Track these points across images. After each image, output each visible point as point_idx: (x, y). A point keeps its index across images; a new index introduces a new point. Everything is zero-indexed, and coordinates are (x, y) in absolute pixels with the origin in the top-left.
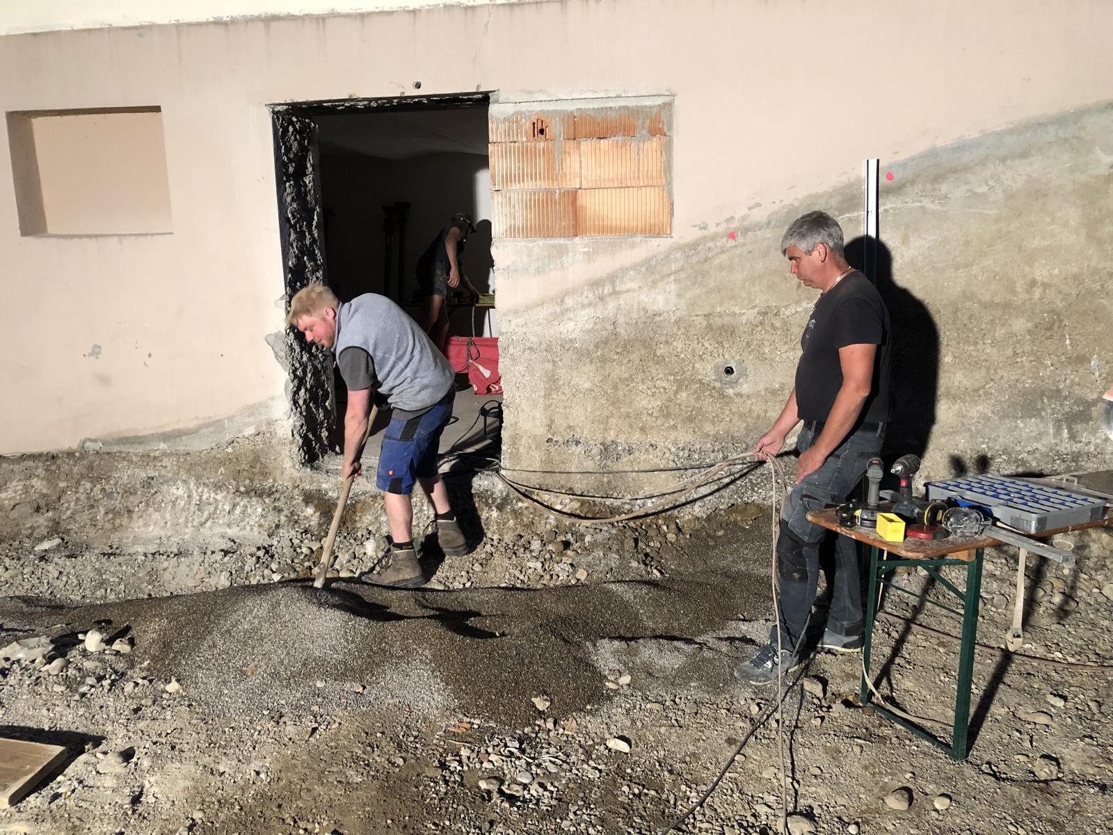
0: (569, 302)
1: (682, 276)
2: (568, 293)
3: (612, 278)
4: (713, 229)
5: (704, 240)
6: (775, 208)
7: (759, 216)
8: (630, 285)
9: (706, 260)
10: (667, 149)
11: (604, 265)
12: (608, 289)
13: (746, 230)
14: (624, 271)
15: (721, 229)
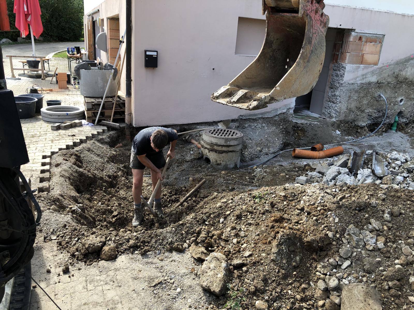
0: (357, 79)
1: (378, 74)
2: (357, 77)
3: (366, 74)
4: (385, 65)
5: (383, 67)
6: (395, 61)
7: (392, 62)
8: (369, 76)
9: (382, 71)
10: (381, 46)
11: (365, 71)
12: (365, 77)
13: (390, 65)
14: (368, 72)
15: (386, 65)
